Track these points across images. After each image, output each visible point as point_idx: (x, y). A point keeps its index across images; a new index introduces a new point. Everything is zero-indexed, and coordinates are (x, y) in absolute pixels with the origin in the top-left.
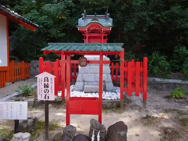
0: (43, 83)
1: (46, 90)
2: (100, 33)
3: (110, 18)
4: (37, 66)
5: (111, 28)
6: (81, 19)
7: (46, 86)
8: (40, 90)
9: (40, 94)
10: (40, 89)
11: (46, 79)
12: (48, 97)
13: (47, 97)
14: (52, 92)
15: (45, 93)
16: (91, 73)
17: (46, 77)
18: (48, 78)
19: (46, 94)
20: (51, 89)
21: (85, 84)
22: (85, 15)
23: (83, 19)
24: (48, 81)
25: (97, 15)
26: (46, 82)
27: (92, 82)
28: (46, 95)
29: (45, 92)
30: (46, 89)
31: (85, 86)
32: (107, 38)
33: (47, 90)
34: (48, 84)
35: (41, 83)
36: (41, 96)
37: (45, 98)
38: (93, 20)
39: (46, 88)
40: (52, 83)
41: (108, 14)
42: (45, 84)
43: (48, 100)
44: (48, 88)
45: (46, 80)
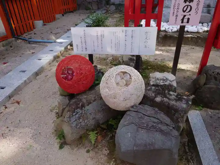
1: (186, 7)
8: (176, 8)
9: (175, 14)
10: (177, 5)
12: (188, 19)
14: (197, 9)
15: (184, 11)
19: (185, 14)
20: (198, 4)
28: (185, 16)
30: (188, 5)
33: (189, 7)
36: (175, 17)
37: (182, 22)
44: (191, 4)
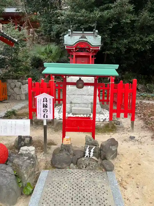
0: (42, 103)
2: (88, 52)
3: (98, 36)
4: (15, 86)
5: (100, 47)
6: (67, 35)
7: (45, 106)
8: (39, 110)
9: (40, 113)
11: (45, 99)
12: (47, 116)
13: (45, 116)
14: (50, 111)
16: (78, 95)
17: (45, 98)
19: (45, 113)
20: (50, 109)
21: (72, 106)
22: (71, 31)
23: (69, 35)
24: (47, 102)
25: (85, 32)
26: (45, 103)
27: (79, 104)
28: (45, 114)
29: (44, 111)
31: (73, 108)
32: (95, 57)
33: (46, 110)
34: (47, 104)
35: (40, 103)
36: (40, 115)
37: (44, 117)
38: (81, 38)
39: (45, 108)
40: (50, 103)
41: (97, 31)
42: (44, 105)
43: (47, 119)
44: (46, 108)
45: (45, 101)
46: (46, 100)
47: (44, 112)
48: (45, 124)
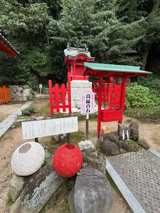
3: (89, 52)
6: (66, 50)
7: (88, 102)
8: (83, 106)
9: (83, 109)
12: (89, 111)
13: (88, 111)
14: (92, 106)
18: (89, 95)
20: (92, 104)
24: (90, 98)
28: (88, 109)
33: (89, 105)
34: (89, 100)
35: (84, 100)
37: (87, 112)
39: (88, 104)
40: (93, 99)
42: (87, 100)
43: (89, 113)
46: (89, 96)
47: (87, 107)
48: (88, 118)
